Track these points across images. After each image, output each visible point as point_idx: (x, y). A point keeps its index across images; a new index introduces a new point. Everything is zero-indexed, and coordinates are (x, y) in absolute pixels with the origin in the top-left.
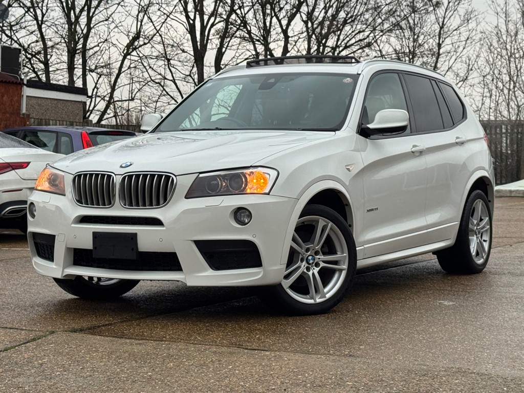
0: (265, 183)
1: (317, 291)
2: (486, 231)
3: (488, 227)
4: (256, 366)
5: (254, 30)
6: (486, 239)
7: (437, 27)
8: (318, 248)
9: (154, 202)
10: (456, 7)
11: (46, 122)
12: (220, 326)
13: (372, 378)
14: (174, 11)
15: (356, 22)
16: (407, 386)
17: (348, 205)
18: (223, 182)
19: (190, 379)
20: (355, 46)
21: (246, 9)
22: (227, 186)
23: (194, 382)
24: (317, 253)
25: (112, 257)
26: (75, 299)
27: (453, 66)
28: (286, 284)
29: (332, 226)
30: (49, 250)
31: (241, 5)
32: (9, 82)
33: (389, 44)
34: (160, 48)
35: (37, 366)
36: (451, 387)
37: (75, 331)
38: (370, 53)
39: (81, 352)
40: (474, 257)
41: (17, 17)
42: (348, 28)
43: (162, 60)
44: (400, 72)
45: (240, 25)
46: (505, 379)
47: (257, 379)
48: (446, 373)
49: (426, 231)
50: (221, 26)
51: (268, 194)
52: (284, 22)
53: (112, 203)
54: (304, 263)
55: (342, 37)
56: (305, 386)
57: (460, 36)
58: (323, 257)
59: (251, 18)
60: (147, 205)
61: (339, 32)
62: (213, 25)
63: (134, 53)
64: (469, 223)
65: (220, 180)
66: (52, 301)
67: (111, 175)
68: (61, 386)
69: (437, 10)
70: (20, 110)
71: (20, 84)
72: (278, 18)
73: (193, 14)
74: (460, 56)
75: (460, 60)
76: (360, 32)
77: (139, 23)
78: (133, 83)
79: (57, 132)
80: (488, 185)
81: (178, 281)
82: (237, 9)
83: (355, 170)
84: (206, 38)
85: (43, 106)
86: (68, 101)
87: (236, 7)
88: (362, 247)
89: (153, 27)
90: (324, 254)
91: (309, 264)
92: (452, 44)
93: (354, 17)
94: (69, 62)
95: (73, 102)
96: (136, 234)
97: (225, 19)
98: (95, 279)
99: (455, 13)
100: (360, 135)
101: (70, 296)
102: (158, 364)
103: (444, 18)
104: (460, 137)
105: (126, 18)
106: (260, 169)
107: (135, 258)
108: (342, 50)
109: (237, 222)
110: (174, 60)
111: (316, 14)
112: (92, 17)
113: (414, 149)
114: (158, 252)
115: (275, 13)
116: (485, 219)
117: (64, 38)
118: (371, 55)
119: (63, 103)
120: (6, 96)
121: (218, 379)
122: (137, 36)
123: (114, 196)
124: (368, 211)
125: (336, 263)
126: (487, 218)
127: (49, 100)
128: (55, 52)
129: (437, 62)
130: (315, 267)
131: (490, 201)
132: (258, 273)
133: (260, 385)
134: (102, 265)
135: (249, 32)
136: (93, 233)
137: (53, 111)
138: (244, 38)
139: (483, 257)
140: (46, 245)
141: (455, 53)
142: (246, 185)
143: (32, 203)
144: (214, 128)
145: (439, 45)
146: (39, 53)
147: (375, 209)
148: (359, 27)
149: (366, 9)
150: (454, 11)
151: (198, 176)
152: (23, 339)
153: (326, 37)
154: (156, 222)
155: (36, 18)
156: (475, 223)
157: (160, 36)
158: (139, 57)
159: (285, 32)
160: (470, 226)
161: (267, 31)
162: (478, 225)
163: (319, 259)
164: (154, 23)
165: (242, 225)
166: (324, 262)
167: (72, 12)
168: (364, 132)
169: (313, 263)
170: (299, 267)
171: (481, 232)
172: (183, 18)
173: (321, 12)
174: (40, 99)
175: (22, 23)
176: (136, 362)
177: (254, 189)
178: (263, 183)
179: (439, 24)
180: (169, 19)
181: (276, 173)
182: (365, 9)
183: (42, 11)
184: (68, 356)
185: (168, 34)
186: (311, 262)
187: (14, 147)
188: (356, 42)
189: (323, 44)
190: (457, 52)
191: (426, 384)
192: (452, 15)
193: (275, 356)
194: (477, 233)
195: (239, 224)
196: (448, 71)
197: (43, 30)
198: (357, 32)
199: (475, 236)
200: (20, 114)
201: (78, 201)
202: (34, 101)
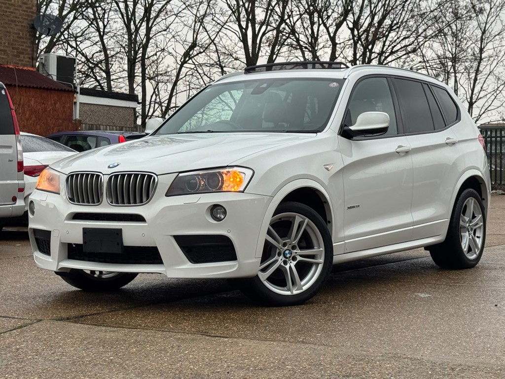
0: (241, 181)
1: (294, 283)
2: (480, 227)
3: (482, 224)
4: (209, 351)
5: (302, 38)
6: (479, 236)
7: (479, 33)
8: (295, 242)
9: (138, 200)
10: (498, 13)
11: (96, 127)
12: (197, 316)
13: (312, 362)
14: (229, 20)
15: (401, 29)
16: (340, 370)
17: (326, 202)
18: (201, 181)
19: (146, 362)
20: (401, 51)
21: (295, 18)
22: (206, 185)
23: (149, 365)
24: (294, 248)
25: (100, 251)
26: (77, 291)
27: (494, 70)
28: (263, 277)
29: (308, 222)
30: (47, 245)
31: (290, 14)
32: (61, 90)
33: (431, 49)
34: (214, 56)
35: (14, 350)
36: (381, 370)
37: (61, 319)
38: (416, 58)
39: (57, 338)
40: (466, 253)
41: (82, 29)
42: (393, 34)
43: (216, 67)
44: (389, 76)
45: (289, 34)
46: (434, 363)
47: (207, 362)
48: (381, 358)
49: (412, 227)
50: (271, 35)
51: (243, 192)
52: (332, 30)
53: (101, 200)
54: (282, 257)
55: (387, 43)
56: (248, 369)
57: (501, 41)
58: (299, 251)
59: (299, 26)
60: (131, 202)
61: (384, 39)
62: (264, 34)
63: (190, 61)
64: (459, 220)
65: (199, 178)
66: (55, 293)
67: (100, 175)
68: (28, 369)
69: (479, 16)
70: (72, 115)
71: (71, 91)
72: (325, 25)
73: (245, 23)
74: (502, 60)
75: (501, 64)
76: (405, 38)
77: (196, 33)
78: (190, 89)
79: (97, 137)
80: (482, 183)
81: (160, 274)
82: (287, 19)
83: (335, 169)
84: (258, 45)
85: (96, 112)
86: (119, 107)
87: (286, 17)
88: (343, 242)
89: (208, 37)
90: (301, 248)
91: (287, 258)
92: (494, 48)
93: (399, 24)
94: (129, 71)
95: (124, 108)
96: (120, 230)
97: (275, 28)
98: (98, 273)
99: (497, 18)
100: (342, 136)
101: (74, 289)
102: (122, 349)
103: (486, 23)
104: (451, 138)
105: (183, 28)
106: (235, 169)
107: (120, 252)
108: (388, 56)
109: (213, 219)
110: (229, 67)
111: (362, 21)
112: (151, 27)
113: (398, 150)
114: (140, 247)
115: (323, 21)
116: (479, 216)
117: (124, 48)
118: (417, 60)
119: (114, 109)
120: (58, 103)
121: (172, 363)
122: (194, 45)
123: (102, 194)
124: (349, 208)
125: (313, 257)
126: (481, 215)
127: (101, 106)
128: (118, 61)
129: (479, 66)
130: (292, 261)
131: (484, 199)
132: (233, 266)
133: (207, 368)
134: (93, 259)
135: (298, 40)
136: (83, 229)
137: (105, 117)
138: (291, 45)
139: (475, 253)
140: (44, 241)
141: (496, 57)
142: (223, 183)
143: (32, 202)
144: (206, 131)
145: (481, 50)
146: (101, 62)
147: (357, 206)
148: (404, 33)
149: (412, 16)
150: (497, 17)
151: (178, 175)
152: (11, 326)
153: (373, 43)
154: (139, 218)
155: (98, 29)
156: (467, 221)
157: (215, 44)
158: (194, 64)
159: (333, 39)
160: (461, 223)
161: (315, 38)
162: (470, 222)
163: (296, 253)
164: (209, 32)
165: (218, 221)
166: (301, 256)
167: (132, 23)
168: (346, 133)
169: (290, 257)
170: (276, 261)
171: (474, 229)
172: (236, 27)
173: (366, 19)
174: (92, 106)
175: (87, 34)
176: (104, 347)
177: (231, 187)
178: (239, 181)
179: (481, 29)
180: (223, 29)
181: (251, 172)
182: (410, 16)
183: (103, 23)
184: (44, 342)
185: (221, 42)
186: (288, 256)
187: (53, 150)
188: (401, 48)
189: (369, 50)
190: (498, 57)
191: (359, 368)
192: (494, 20)
193: (232, 342)
194: (470, 230)
195: (215, 220)
196: (489, 74)
197: (105, 41)
198: (402, 38)
199: (467, 232)
200: (72, 120)
201: (70, 199)
202: (87, 108)
